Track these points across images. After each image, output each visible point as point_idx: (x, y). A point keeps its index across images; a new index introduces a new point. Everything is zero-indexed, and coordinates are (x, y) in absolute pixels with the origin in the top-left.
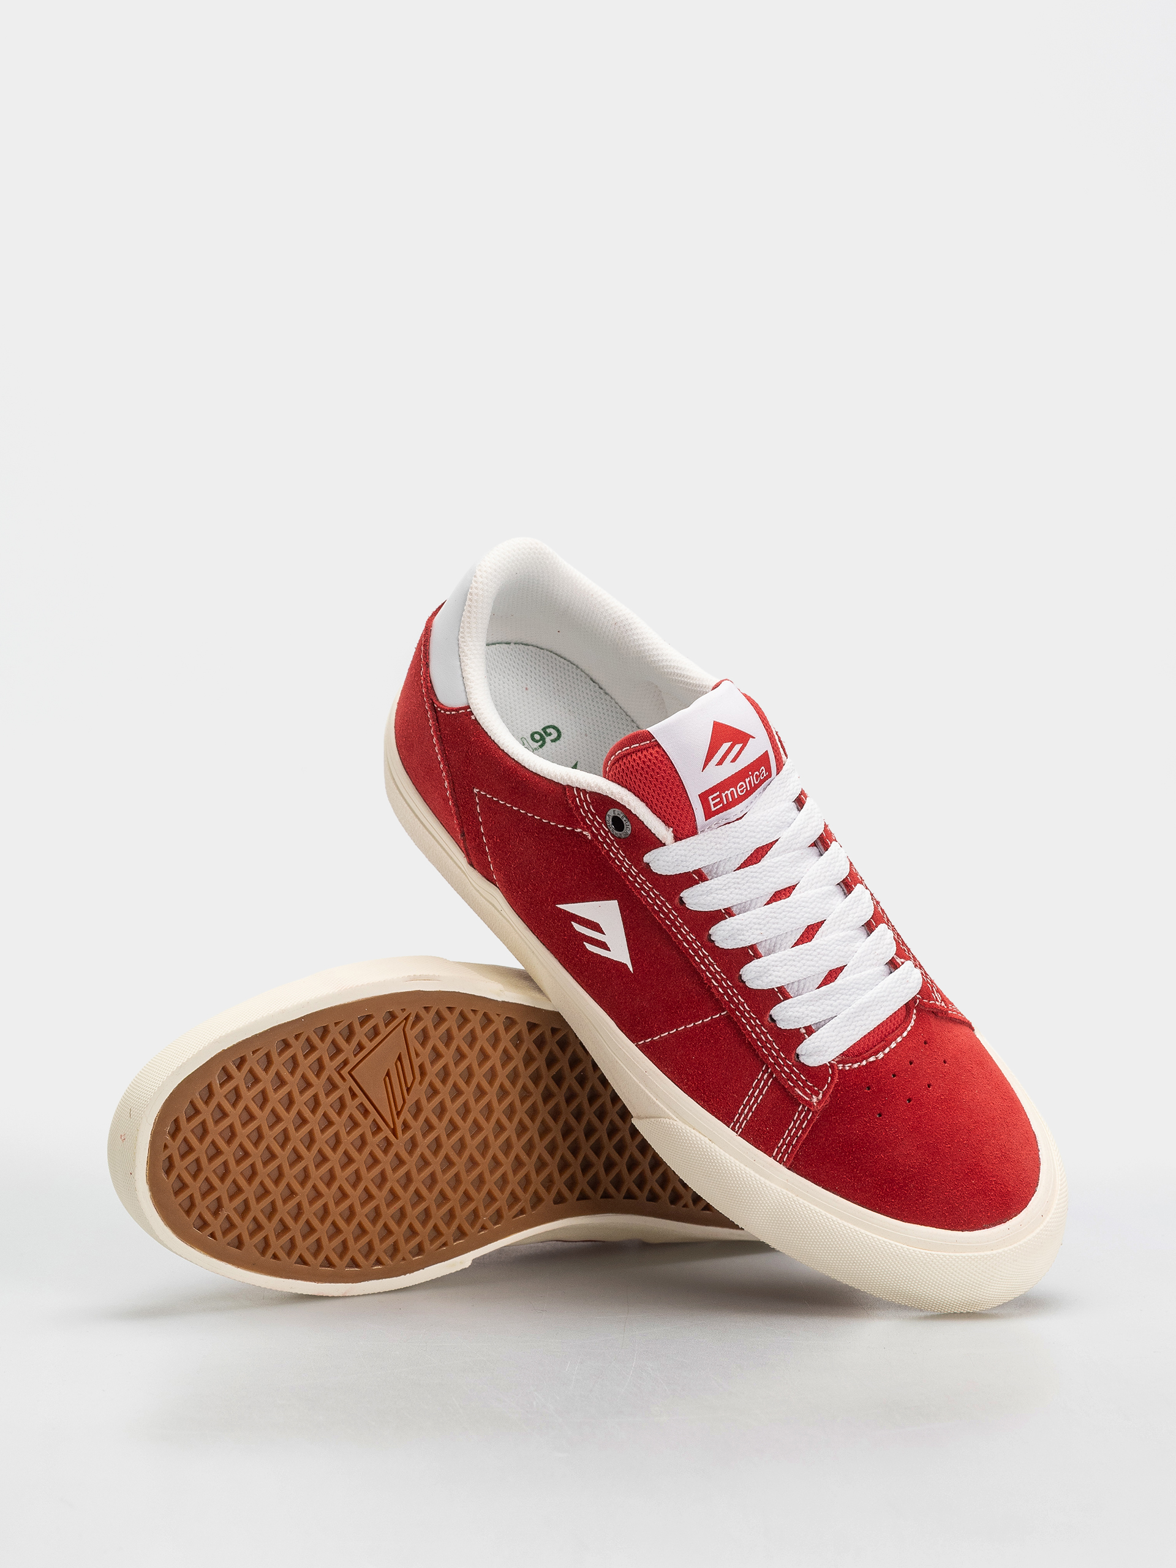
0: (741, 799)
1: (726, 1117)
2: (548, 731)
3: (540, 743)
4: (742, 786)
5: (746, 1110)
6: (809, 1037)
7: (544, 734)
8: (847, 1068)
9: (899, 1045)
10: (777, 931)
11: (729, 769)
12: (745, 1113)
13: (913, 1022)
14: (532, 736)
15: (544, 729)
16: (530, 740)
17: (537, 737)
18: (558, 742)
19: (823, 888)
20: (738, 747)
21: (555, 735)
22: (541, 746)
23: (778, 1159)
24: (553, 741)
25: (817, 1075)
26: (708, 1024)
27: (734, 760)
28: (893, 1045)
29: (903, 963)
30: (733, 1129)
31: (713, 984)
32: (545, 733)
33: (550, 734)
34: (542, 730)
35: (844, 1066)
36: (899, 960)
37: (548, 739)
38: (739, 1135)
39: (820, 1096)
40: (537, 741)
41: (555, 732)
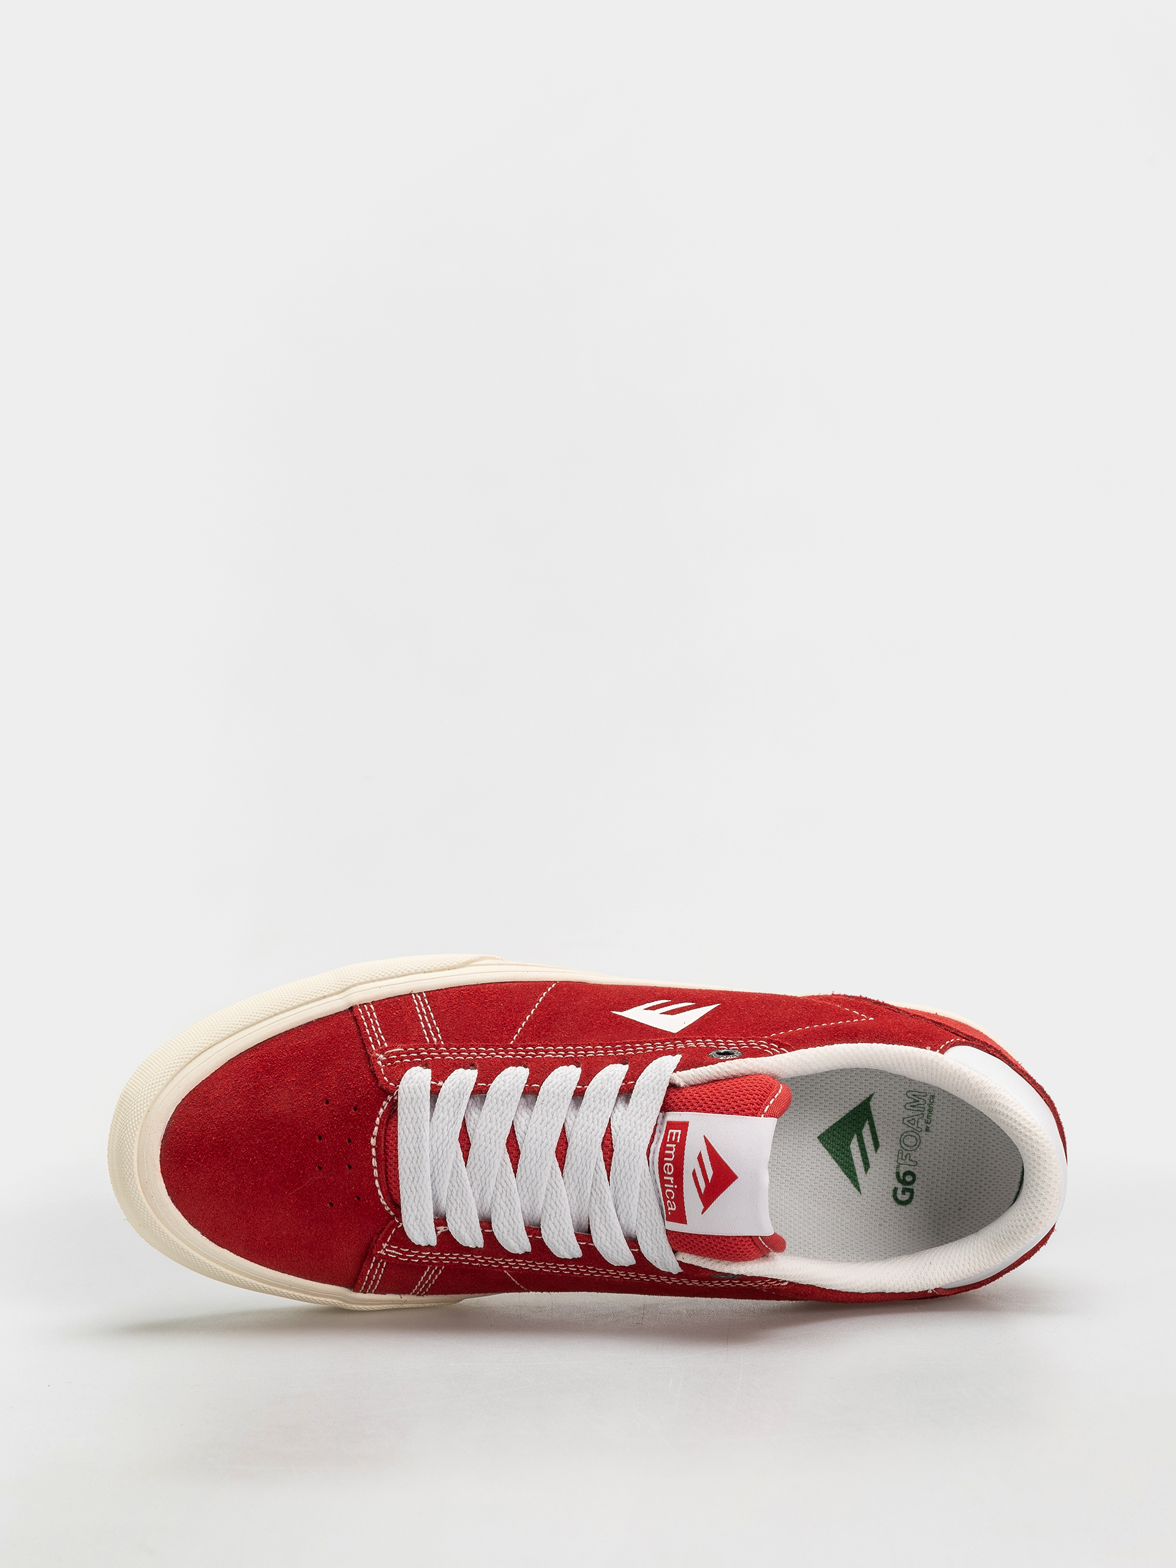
0: (661, 1162)
1: (433, 996)
2: (908, 1194)
3: (901, 1175)
4: (670, 1171)
5: (424, 1010)
6: (431, 1084)
7: (907, 1187)
8: (384, 1102)
9: (371, 1169)
10: (535, 1118)
11: (690, 1164)
12: (422, 1009)
13: (384, 1203)
14: (913, 1175)
15: (912, 1191)
16: (911, 1169)
17: (909, 1179)
18: (891, 1193)
19: (543, 1197)
20: (703, 1186)
21: (900, 1196)
22: (898, 1174)
23: (365, 1006)
24: (895, 1190)
25: (397, 1072)
26: (515, 1028)
27: (694, 1174)
28: (374, 1162)
29: (437, 1231)
30: (420, 994)
31: (539, 1046)
32: (908, 1190)
33: (903, 1192)
34: (913, 1190)
35: (388, 1101)
36: (442, 1229)
37: (900, 1186)
38: (411, 994)
39: (379, 1063)
40: (905, 1174)
41: (903, 1199)
